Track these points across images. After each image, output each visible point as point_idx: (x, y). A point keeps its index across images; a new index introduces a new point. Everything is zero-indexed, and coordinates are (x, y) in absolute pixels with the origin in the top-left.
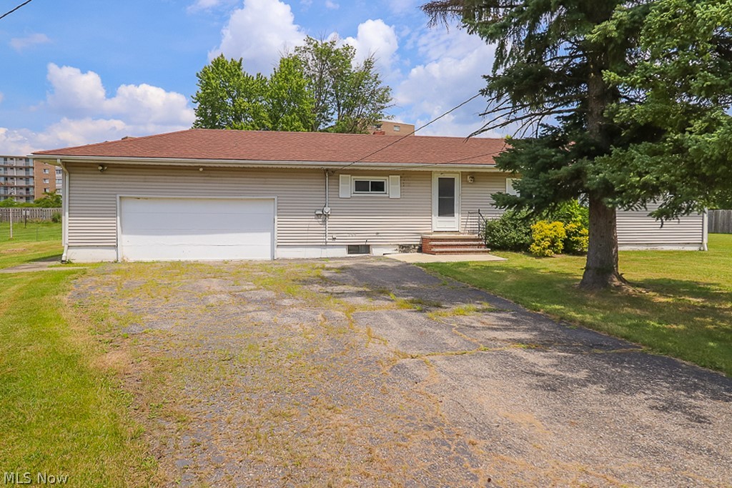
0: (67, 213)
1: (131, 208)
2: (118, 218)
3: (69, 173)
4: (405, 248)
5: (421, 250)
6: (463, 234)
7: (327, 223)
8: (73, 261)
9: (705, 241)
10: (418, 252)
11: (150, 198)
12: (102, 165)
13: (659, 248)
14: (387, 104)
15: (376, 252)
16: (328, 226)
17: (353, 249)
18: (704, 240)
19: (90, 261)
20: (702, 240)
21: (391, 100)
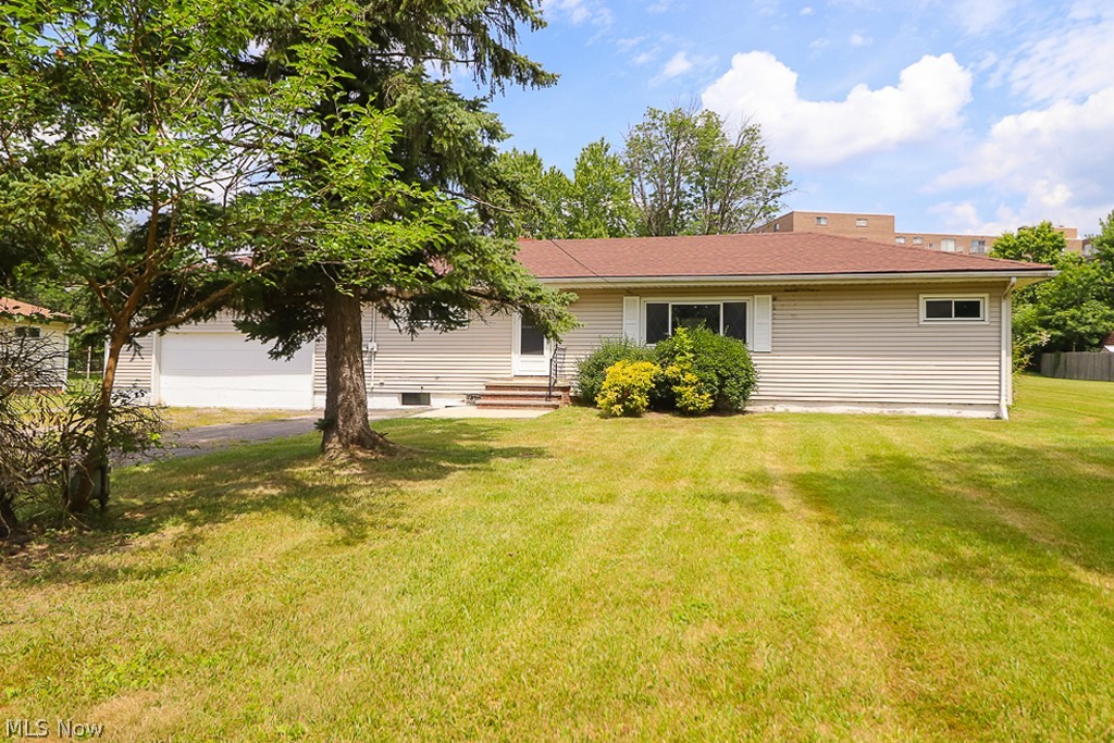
1: (169, 345)
2: (154, 356)
7: (373, 363)
9: (1006, 401)
11: (189, 333)
14: (784, 189)
15: (436, 402)
16: (373, 367)
17: (408, 398)
18: (1003, 398)
20: (999, 400)
21: (791, 183)
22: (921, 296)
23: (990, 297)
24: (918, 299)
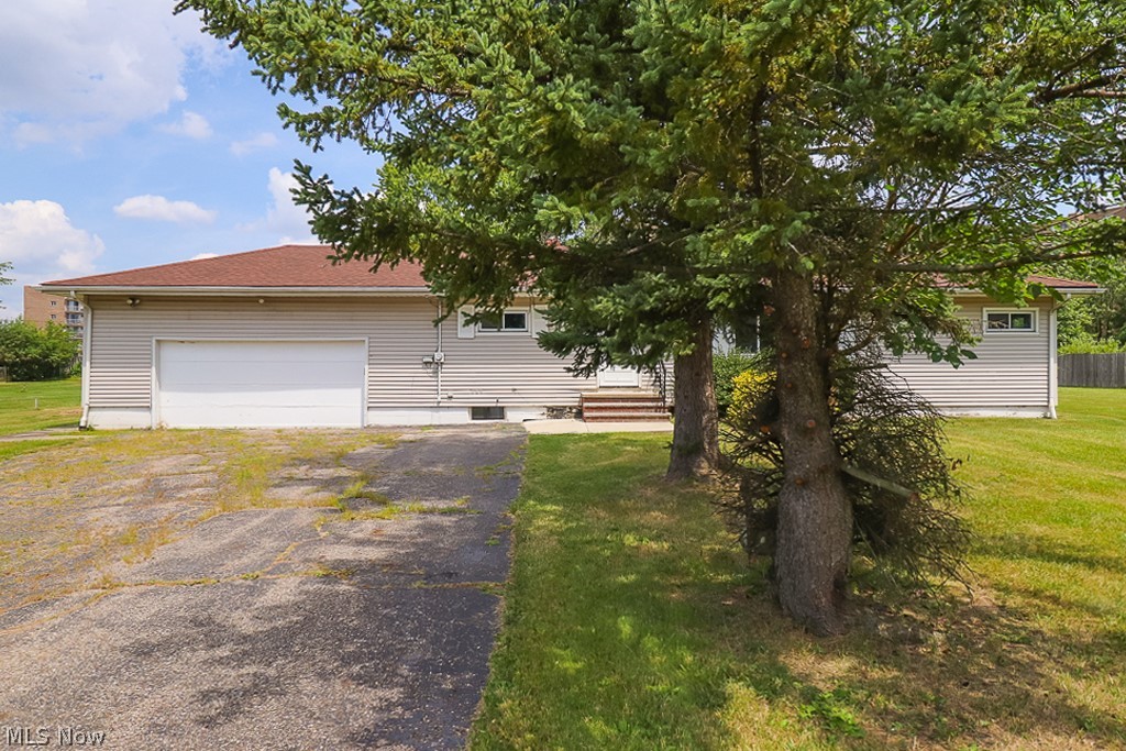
0: (88, 364)
1: (171, 355)
2: (154, 369)
3: (93, 310)
4: (556, 412)
5: (579, 415)
6: (646, 390)
7: (440, 375)
8: (96, 428)
9: (1054, 403)
10: (575, 417)
11: (198, 341)
12: (133, 298)
13: (972, 413)
15: (512, 417)
16: (440, 379)
17: (479, 413)
18: (1051, 400)
19: (117, 428)
20: (1048, 402)
22: (985, 309)
23: (1040, 311)
24: (982, 311)
